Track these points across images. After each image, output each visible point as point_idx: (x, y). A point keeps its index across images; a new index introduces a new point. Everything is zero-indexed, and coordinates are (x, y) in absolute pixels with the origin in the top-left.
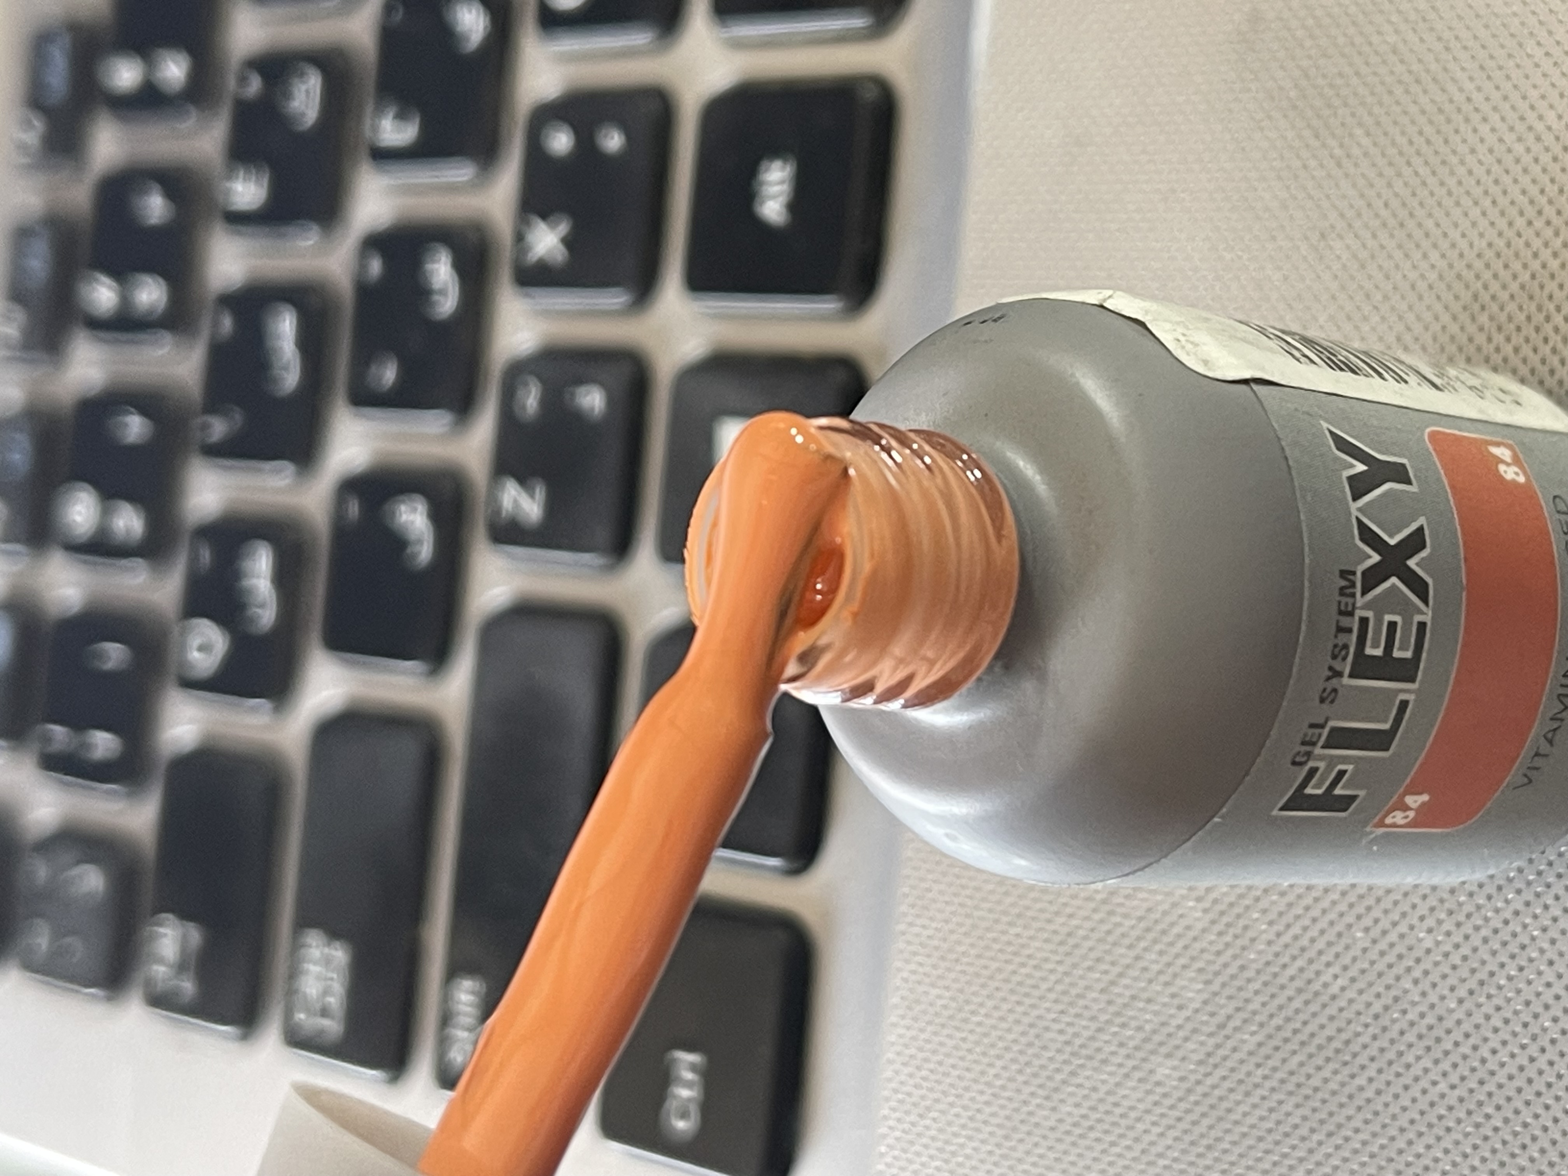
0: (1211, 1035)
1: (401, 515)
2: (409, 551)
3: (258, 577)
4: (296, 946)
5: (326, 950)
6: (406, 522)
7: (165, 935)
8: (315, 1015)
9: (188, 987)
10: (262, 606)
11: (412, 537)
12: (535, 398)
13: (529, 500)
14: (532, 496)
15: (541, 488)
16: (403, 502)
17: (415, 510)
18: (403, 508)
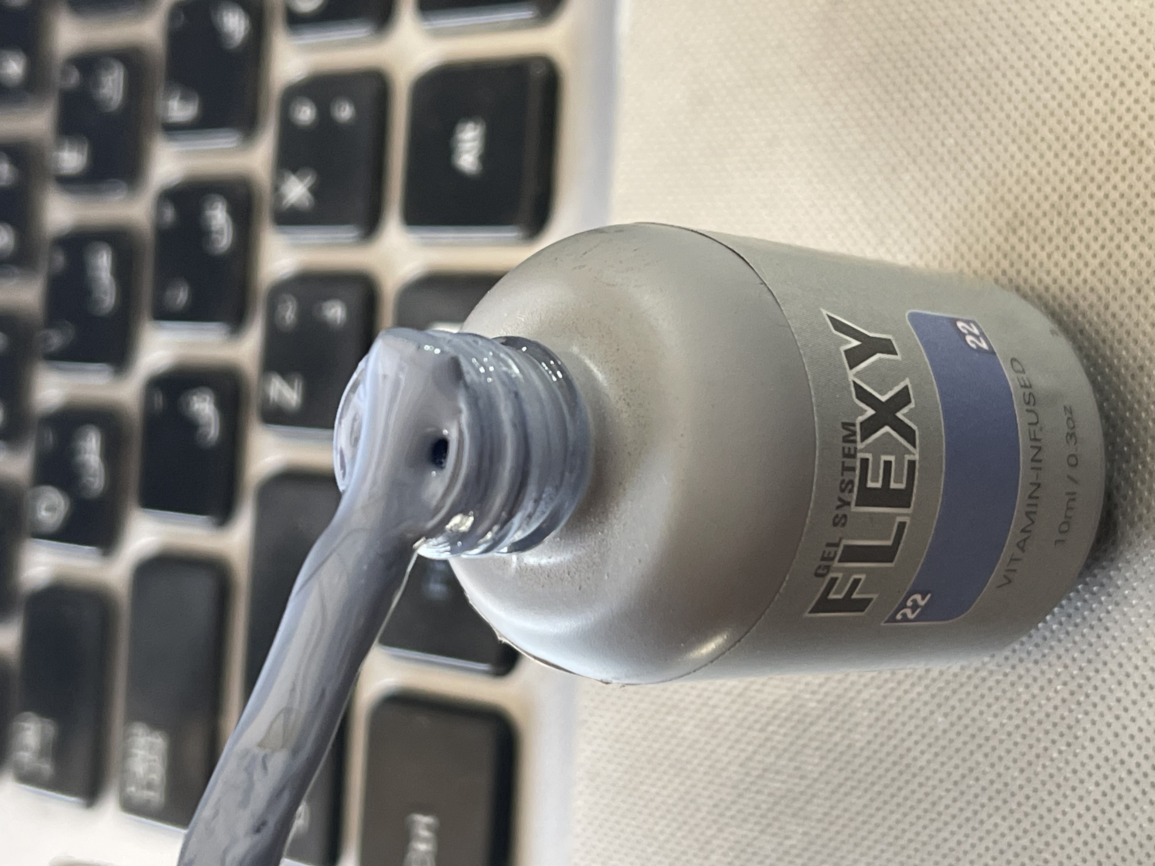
0: (826, 799)
1: (194, 404)
2: (200, 431)
3: (89, 453)
4: (127, 736)
5: (149, 739)
6: (198, 410)
7: (29, 729)
8: (143, 788)
9: (47, 768)
10: (94, 476)
11: (202, 421)
12: (292, 312)
13: (290, 390)
14: (292, 387)
15: (299, 382)
16: (195, 394)
17: (205, 400)
18: (195, 398)
